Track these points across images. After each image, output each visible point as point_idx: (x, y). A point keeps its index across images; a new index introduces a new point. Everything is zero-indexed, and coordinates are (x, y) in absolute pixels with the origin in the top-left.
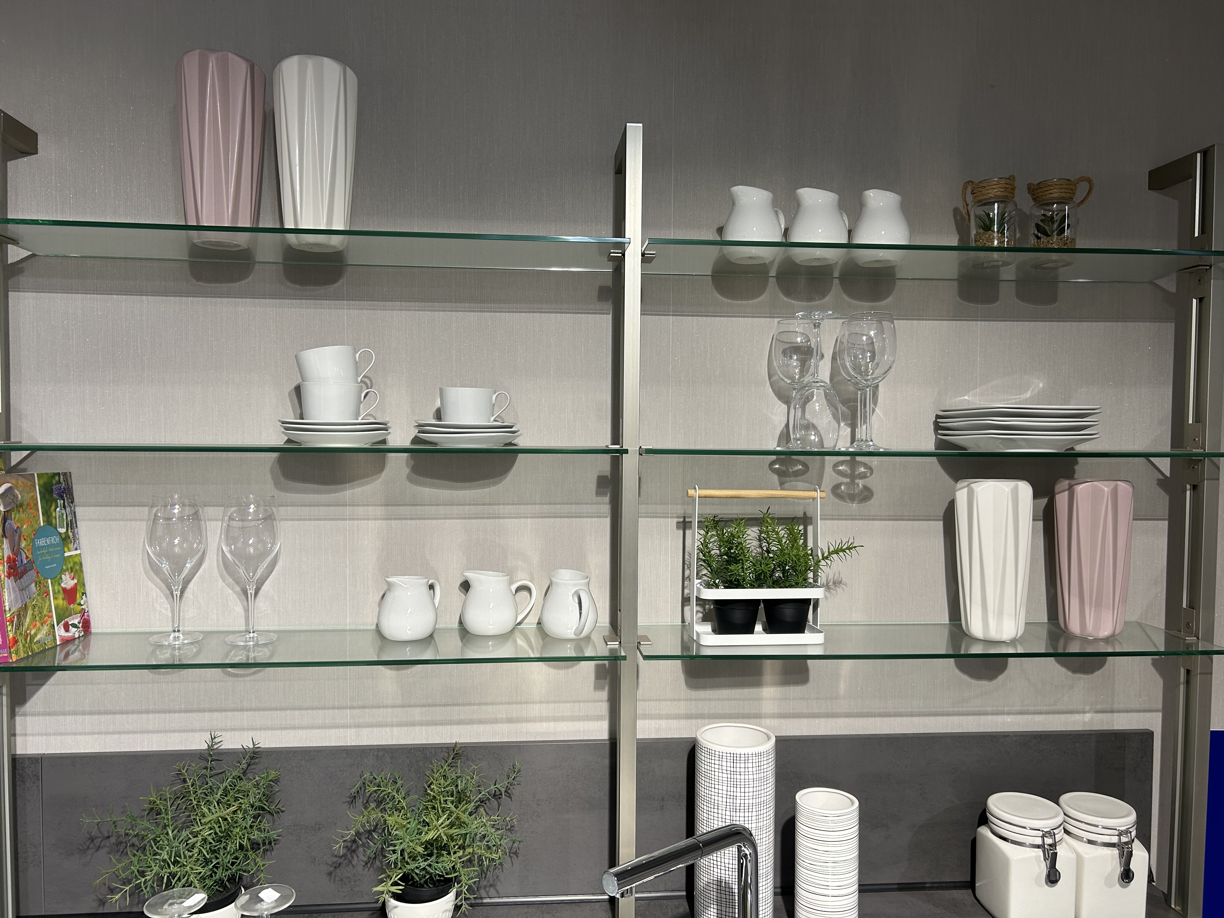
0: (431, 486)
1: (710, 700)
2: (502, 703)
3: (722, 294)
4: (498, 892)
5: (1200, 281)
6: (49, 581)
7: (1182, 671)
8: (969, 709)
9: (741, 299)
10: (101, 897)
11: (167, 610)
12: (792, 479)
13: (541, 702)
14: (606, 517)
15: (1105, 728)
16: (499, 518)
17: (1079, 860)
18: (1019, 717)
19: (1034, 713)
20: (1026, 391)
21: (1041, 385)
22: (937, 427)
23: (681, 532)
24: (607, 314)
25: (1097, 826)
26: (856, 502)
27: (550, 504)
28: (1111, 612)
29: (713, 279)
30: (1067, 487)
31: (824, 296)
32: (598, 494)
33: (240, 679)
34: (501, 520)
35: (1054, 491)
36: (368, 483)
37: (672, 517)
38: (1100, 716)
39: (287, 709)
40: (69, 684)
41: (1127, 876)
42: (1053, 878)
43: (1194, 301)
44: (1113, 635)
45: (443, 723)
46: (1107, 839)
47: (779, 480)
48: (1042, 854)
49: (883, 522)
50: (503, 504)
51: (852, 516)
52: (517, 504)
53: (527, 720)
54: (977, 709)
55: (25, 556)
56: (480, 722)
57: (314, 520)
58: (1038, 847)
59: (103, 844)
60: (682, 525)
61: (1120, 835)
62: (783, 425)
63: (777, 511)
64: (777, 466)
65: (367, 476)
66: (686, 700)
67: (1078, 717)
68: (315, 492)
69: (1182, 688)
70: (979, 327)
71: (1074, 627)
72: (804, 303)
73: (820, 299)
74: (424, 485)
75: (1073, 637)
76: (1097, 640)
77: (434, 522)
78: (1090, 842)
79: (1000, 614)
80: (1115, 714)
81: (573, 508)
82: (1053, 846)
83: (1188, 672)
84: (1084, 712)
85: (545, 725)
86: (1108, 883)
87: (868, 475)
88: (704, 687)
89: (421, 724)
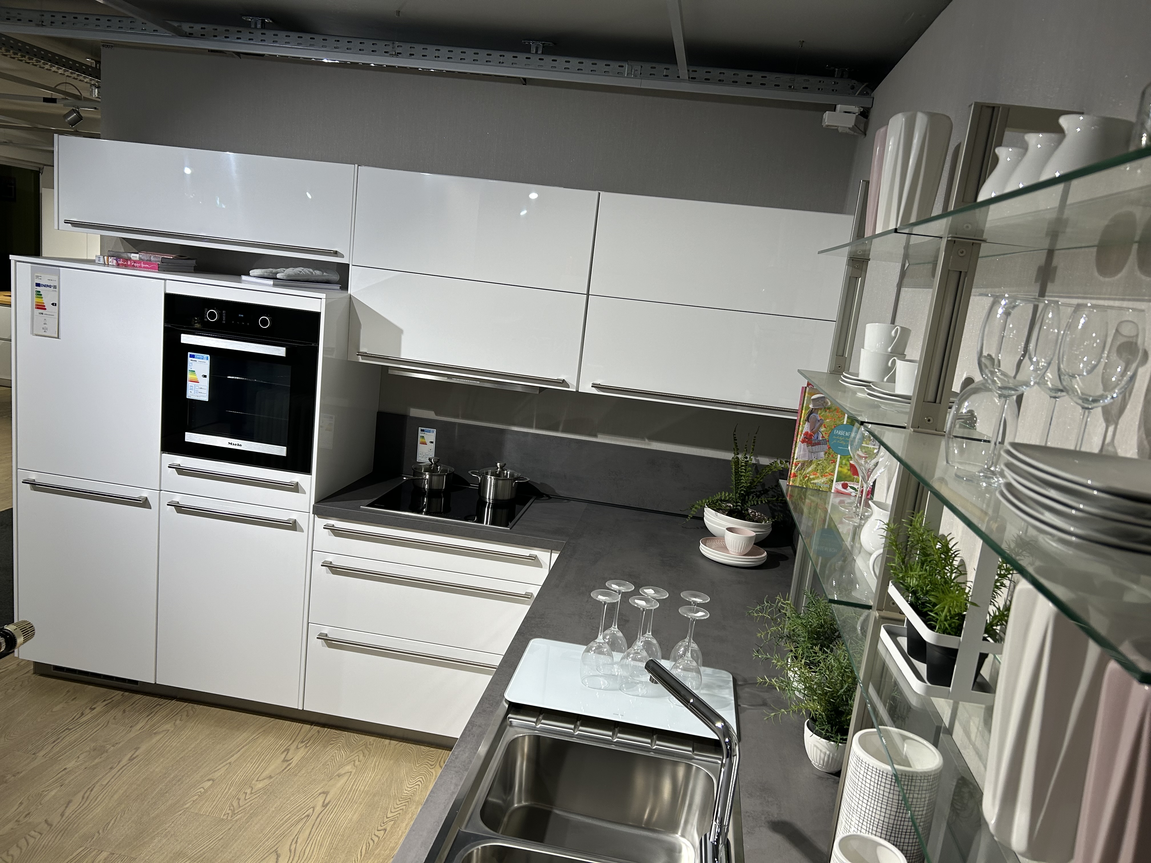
6: (839, 456)
55: (821, 436)
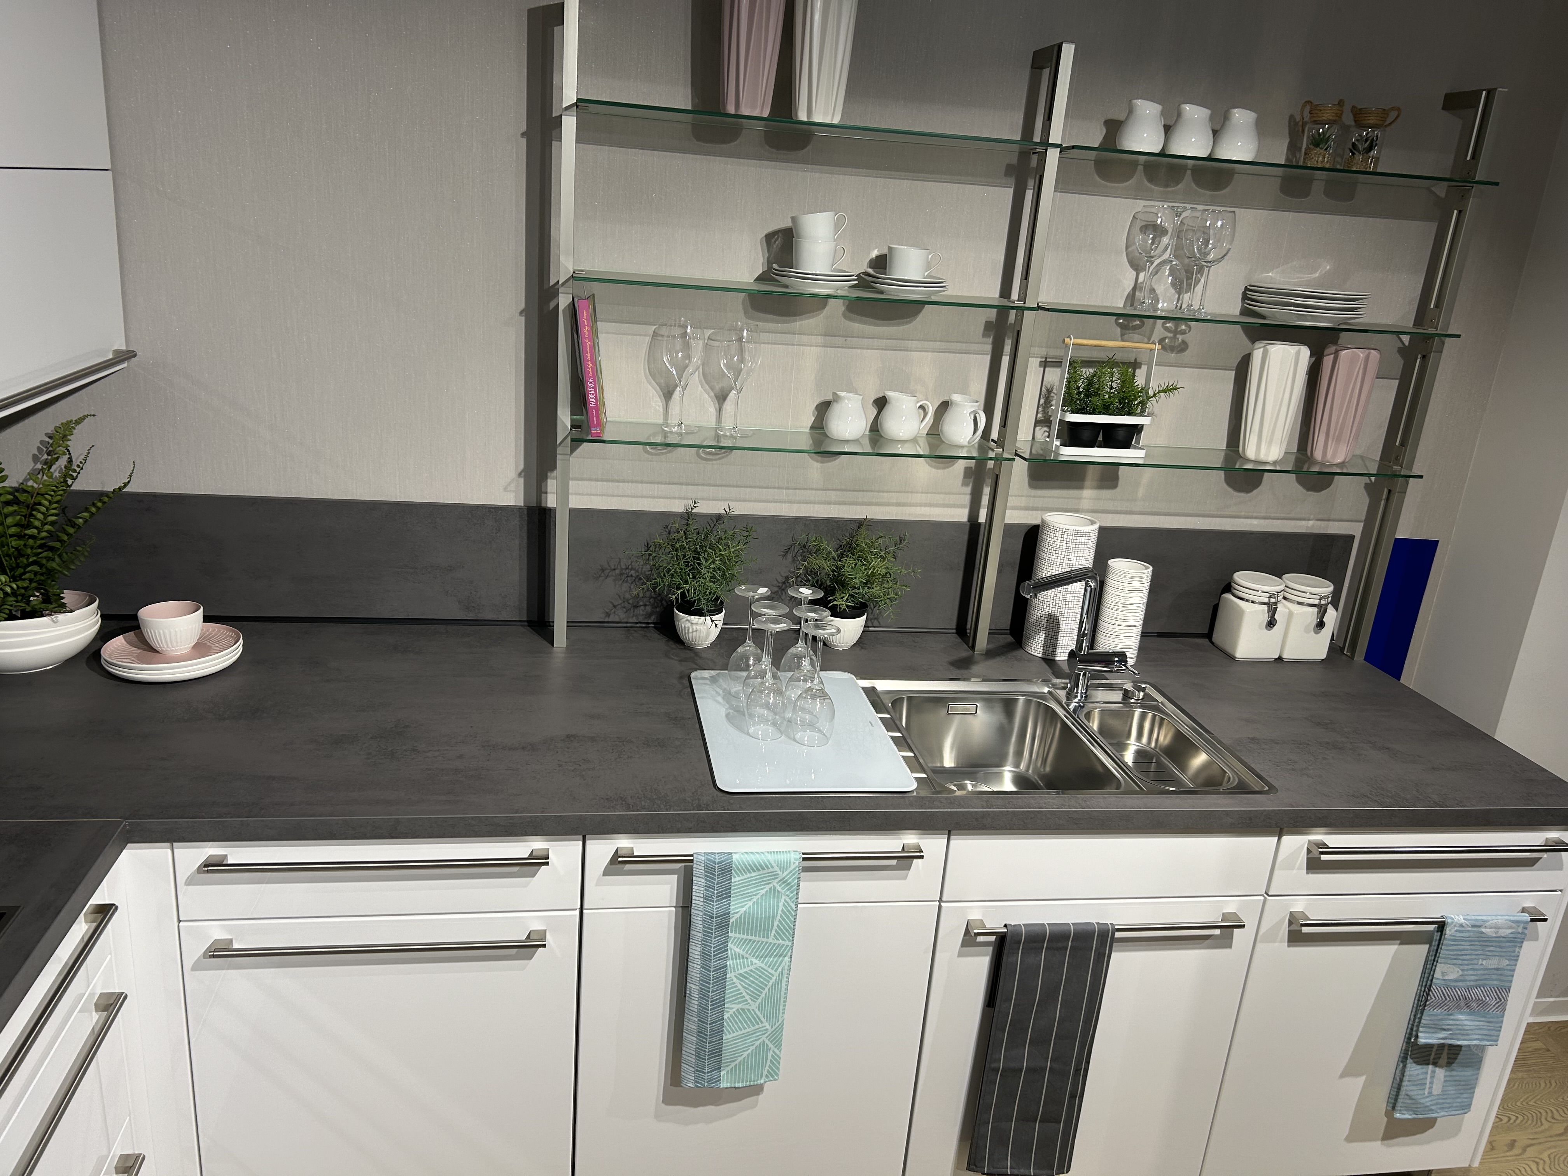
0: (860, 322)
1: (1044, 497)
2: (894, 492)
3: (1100, 177)
4: (880, 624)
5: (1463, 196)
7: (1386, 491)
8: (1227, 513)
9: (1114, 182)
10: (607, 611)
11: (659, 406)
12: (1131, 331)
13: (922, 493)
14: (987, 354)
15: (1322, 531)
16: (907, 351)
17: (1291, 614)
18: (1263, 521)
19: (1274, 519)
20: (1316, 272)
21: (1328, 267)
22: (1245, 297)
23: (1042, 369)
24: (1009, 187)
25: (1306, 593)
26: (1174, 353)
27: (947, 342)
28: (1346, 445)
29: (1095, 164)
30: (1333, 352)
31: (1178, 183)
32: (984, 336)
33: (709, 462)
34: (909, 352)
35: (1323, 353)
36: (813, 317)
37: (1037, 357)
38: (1319, 523)
39: (741, 487)
40: (588, 458)
41: (1321, 625)
42: (1271, 624)
43: (1456, 212)
44: (1343, 463)
45: (851, 504)
46: (1311, 601)
47: (1121, 332)
48: (1267, 608)
49: (1192, 369)
50: (912, 340)
51: (1170, 363)
52: (922, 340)
53: (911, 505)
54: (1234, 513)
56: (877, 504)
57: (772, 344)
58: (1264, 604)
59: (610, 573)
60: (1043, 364)
61: (1321, 599)
62: (1131, 288)
63: (1119, 357)
64: (1121, 321)
65: (813, 311)
66: (1027, 496)
67: (1304, 523)
68: (773, 321)
69: (1383, 502)
70: (1291, 216)
71: (1318, 455)
72: (1162, 189)
73: (1174, 186)
74: (854, 321)
75: (1315, 463)
76: (1332, 465)
77: (859, 351)
78: (1299, 603)
79: (1270, 443)
80: (1331, 522)
81: (964, 346)
82: (1276, 603)
83: (1390, 491)
84: (1309, 520)
85: (923, 509)
86: (1307, 631)
87: (1187, 331)
88: (1042, 488)
89: (835, 503)
